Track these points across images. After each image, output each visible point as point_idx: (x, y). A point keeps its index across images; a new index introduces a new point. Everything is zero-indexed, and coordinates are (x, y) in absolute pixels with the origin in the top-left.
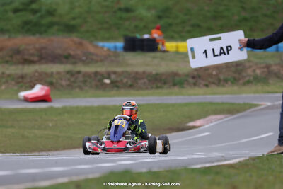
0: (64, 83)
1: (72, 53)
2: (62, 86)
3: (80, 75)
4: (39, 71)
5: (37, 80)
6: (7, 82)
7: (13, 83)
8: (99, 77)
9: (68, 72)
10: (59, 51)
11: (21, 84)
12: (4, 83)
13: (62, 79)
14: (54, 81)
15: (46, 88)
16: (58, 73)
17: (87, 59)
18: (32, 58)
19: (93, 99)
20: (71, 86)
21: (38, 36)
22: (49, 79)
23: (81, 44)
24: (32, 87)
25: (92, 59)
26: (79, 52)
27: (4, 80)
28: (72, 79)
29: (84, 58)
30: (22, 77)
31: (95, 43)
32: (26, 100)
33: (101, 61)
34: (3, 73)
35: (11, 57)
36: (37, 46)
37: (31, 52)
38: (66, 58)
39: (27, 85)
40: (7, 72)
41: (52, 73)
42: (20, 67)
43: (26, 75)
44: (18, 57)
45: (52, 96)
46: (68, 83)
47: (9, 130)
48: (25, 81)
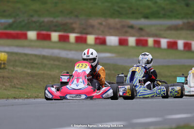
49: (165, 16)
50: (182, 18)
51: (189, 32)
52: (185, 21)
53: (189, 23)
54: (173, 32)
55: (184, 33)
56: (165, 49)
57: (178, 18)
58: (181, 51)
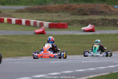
0: (100, 24)
1: (104, 10)
2: (100, 25)
3: (107, 21)
4: (90, 18)
5: (89, 22)
6: (77, 23)
7: (79, 23)
8: (115, 21)
9: (102, 19)
10: (99, 10)
11: (83, 24)
12: (76, 24)
13: (99, 22)
14: (96, 23)
15: (93, 26)
16: (98, 20)
17: (110, 13)
18: (87, 13)
19: (112, 31)
20: (103, 25)
21: (90, 3)
22: (94, 22)
23: (107, 7)
24: (87, 25)
25: (112, 13)
26: (107, 10)
27: (76, 22)
28: (104, 22)
29: (109, 13)
30: (83, 21)
31: (114, 6)
32: (85, 31)
33: (116, 14)
34: (75, 19)
35: (79, 12)
36: (90, 8)
37: (87, 10)
38: (102, 13)
39: (85, 24)
40: (77, 19)
41: (95, 19)
42: (82, 16)
43: (85, 20)
44: (82, 12)
45: (95, 29)
46: (102, 24)
47: (77, 44)
48: (84, 23)
49: (14, 4)
50: (25, 5)
51: (28, 14)
52: (27, 7)
53: (29, 8)
54: (19, 14)
55: (26, 14)
56: (14, 24)
57: (22, 5)
58: (24, 25)
